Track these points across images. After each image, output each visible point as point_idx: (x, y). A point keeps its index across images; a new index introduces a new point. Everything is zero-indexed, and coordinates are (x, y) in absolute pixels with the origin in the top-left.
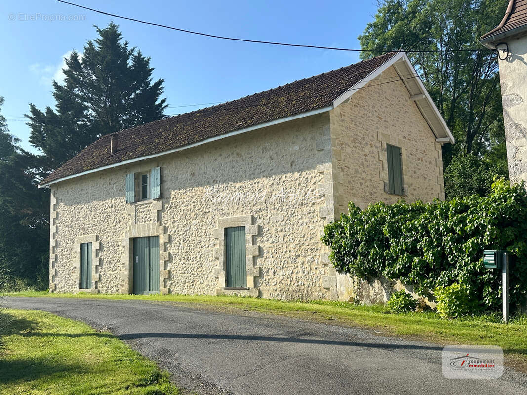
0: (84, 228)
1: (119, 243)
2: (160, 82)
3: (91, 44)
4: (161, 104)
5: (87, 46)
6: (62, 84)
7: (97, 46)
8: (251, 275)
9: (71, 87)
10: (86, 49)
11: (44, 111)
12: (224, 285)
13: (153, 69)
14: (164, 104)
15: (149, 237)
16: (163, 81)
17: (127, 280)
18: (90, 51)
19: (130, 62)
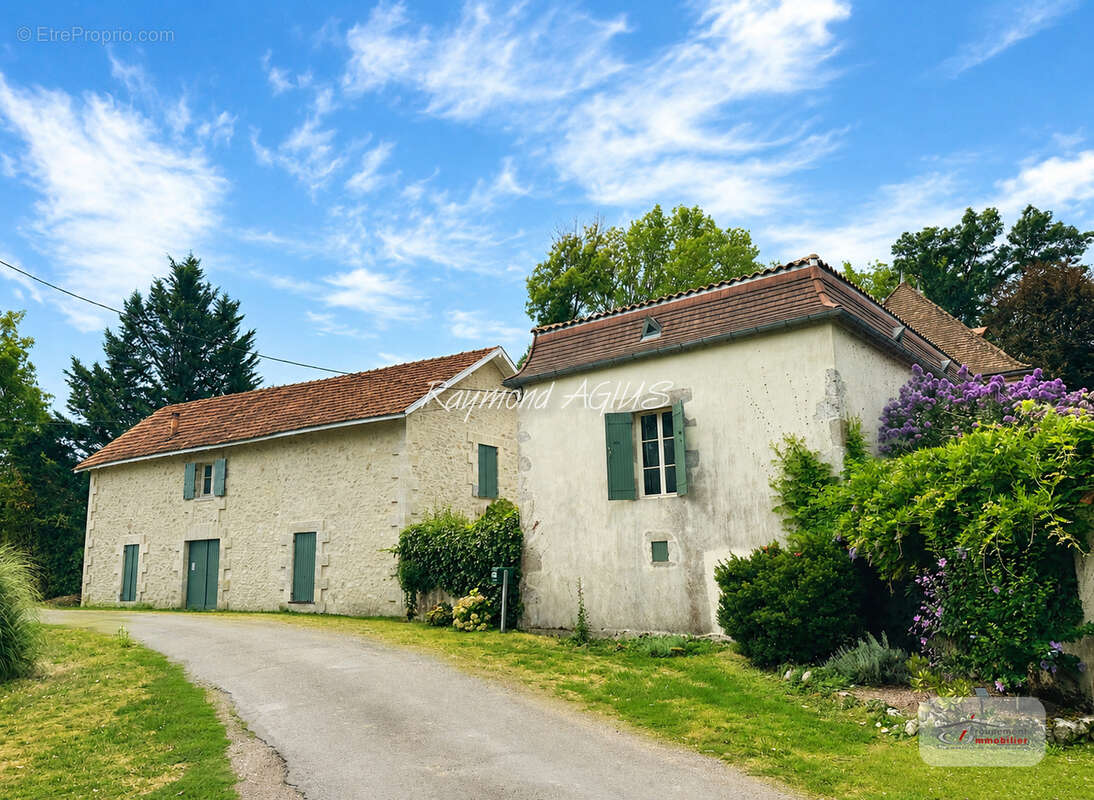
0: (129, 527)
1: (171, 547)
2: (250, 335)
3: (159, 284)
4: (250, 361)
5: (155, 286)
6: (118, 334)
7: (167, 287)
8: (319, 587)
9: (128, 338)
10: (153, 289)
11: (90, 369)
12: (289, 598)
13: (241, 318)
14: (255, 361)
15: (208, 540)
16: (253, 333)
17: (179, 590)
18: (158, 291)
19: (212, 308)
